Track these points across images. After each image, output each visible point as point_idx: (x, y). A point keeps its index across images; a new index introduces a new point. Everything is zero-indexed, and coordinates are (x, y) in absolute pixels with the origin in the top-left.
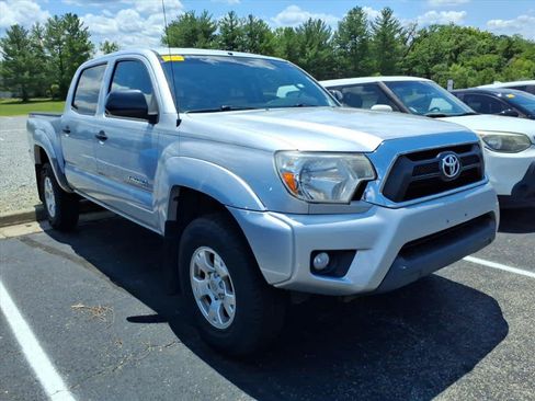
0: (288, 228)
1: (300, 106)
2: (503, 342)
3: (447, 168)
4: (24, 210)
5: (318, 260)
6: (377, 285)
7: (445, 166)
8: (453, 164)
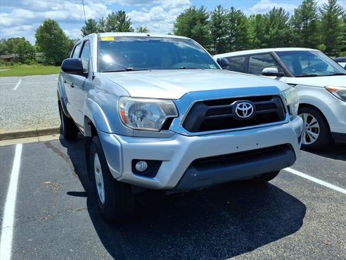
0: (119, 144)
1: (184, 68)
3: (240, 112)
4: (55, 127)
6: (174, 185)
7: (238, 110)
8: (247, 109)
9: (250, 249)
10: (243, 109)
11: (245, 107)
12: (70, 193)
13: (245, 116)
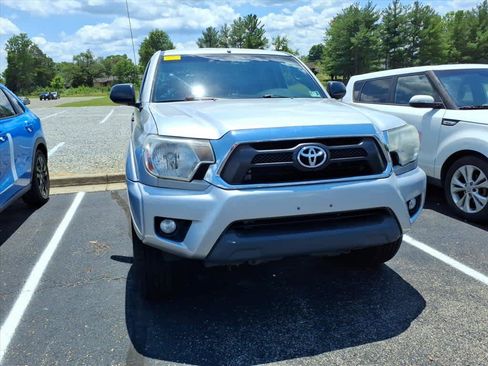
2: (379, 342)
3: (305, 160)
5: (164, 226)
6: (206, 254)
7: (301, 157)
8: (315, 155)
9: (312, 353)
10: (309, 156)
11: (312, 153)
12: (114, 258)
13: (312, 165)
